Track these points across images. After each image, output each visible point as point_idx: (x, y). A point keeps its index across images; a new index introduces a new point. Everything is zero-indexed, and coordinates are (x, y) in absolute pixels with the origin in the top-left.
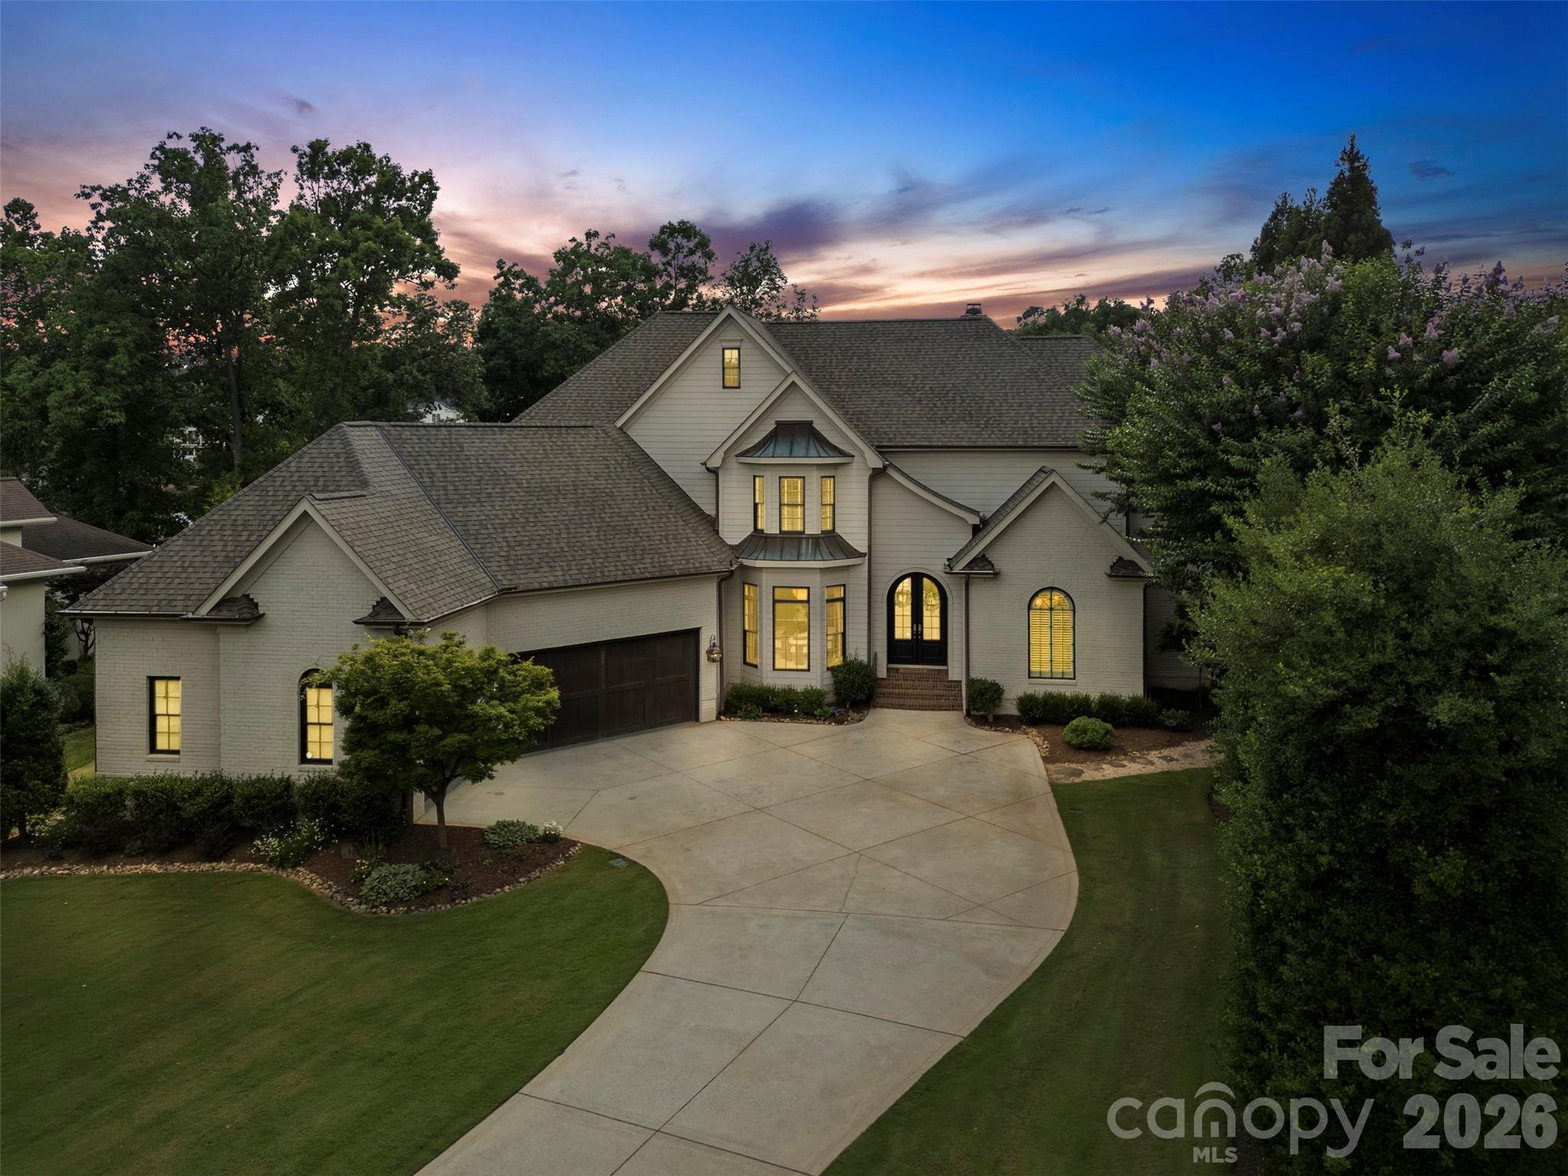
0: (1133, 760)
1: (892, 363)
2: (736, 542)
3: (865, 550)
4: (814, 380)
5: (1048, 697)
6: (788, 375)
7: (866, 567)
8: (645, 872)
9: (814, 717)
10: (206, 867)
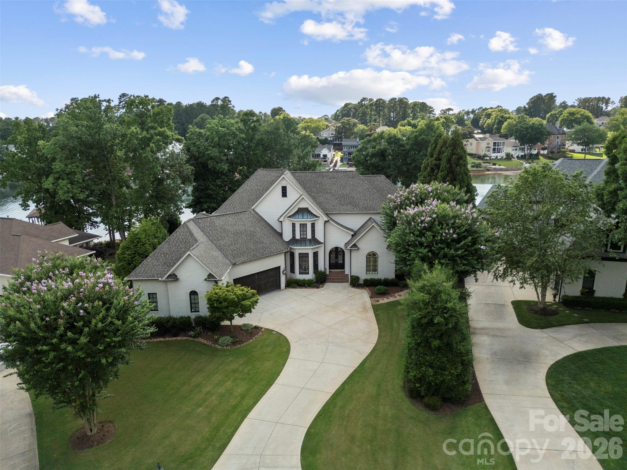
0: (391, 296)
1: (329, 186)
2: (288, 240)
3: (323, 242)
4: (307, 192)
5: (371, 279)
6: (301, 195)
7: (323, 246)
8: (281, 335)
9: (311, 287)
10: (175, 338)
